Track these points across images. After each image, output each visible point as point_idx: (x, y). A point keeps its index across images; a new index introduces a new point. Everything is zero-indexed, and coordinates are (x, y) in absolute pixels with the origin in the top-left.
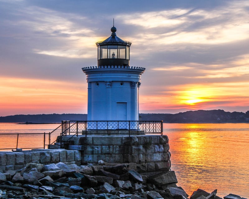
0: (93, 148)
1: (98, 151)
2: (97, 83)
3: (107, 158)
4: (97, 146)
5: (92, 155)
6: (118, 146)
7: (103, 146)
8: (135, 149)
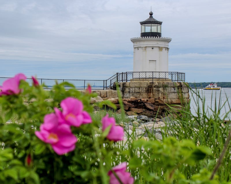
0: (129, 89)
1: (132, 91)
2: (138, 48)
3: (138, 95)
4: (132, 88)
5: (129, 94)
6: (144, 88)
7: (136, 88)
8: (155, 90)
